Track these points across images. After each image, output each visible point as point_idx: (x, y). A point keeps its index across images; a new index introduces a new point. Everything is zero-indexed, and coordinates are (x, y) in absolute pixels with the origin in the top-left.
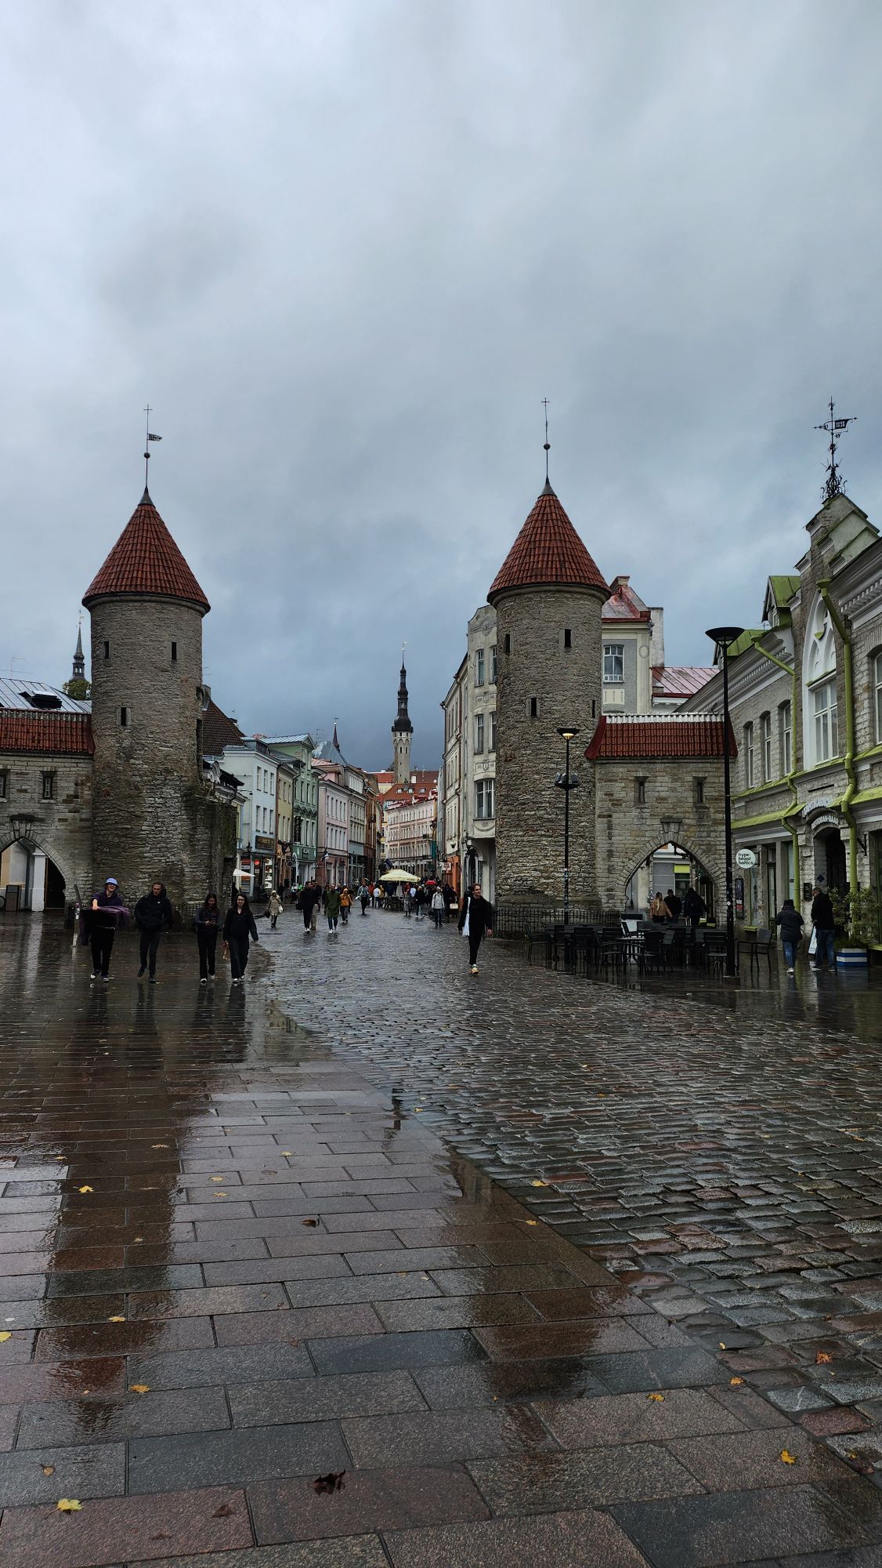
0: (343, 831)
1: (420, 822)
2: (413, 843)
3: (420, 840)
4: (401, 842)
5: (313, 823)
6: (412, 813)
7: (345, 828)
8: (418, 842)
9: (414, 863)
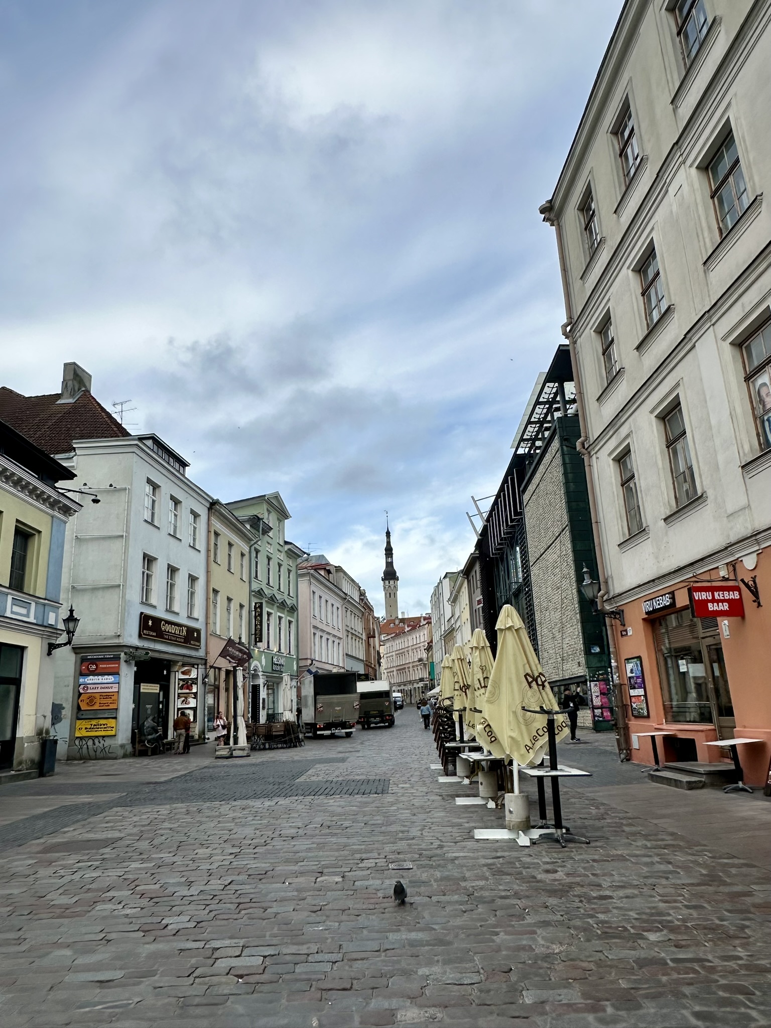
0: (337, 641)
1: (415, 648)
2: (409, 668)
3: (414, 664)
4: (397, 668)
5: (290, 622)
6: (406, 640)
7: (340, 638)
8: (413, 667)
9: (411, 686)
